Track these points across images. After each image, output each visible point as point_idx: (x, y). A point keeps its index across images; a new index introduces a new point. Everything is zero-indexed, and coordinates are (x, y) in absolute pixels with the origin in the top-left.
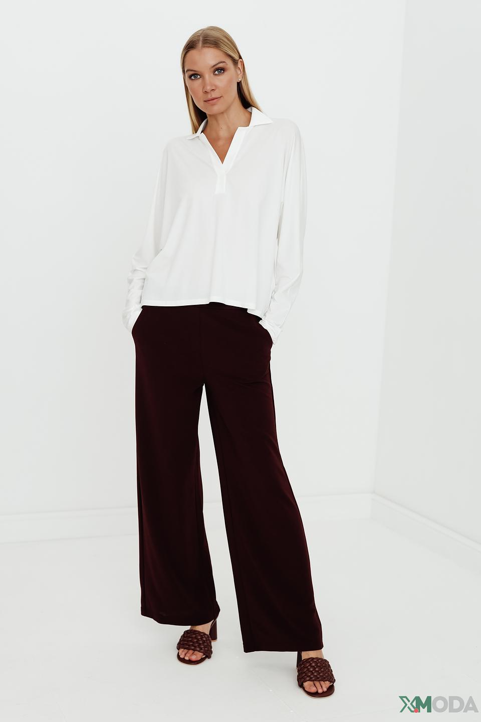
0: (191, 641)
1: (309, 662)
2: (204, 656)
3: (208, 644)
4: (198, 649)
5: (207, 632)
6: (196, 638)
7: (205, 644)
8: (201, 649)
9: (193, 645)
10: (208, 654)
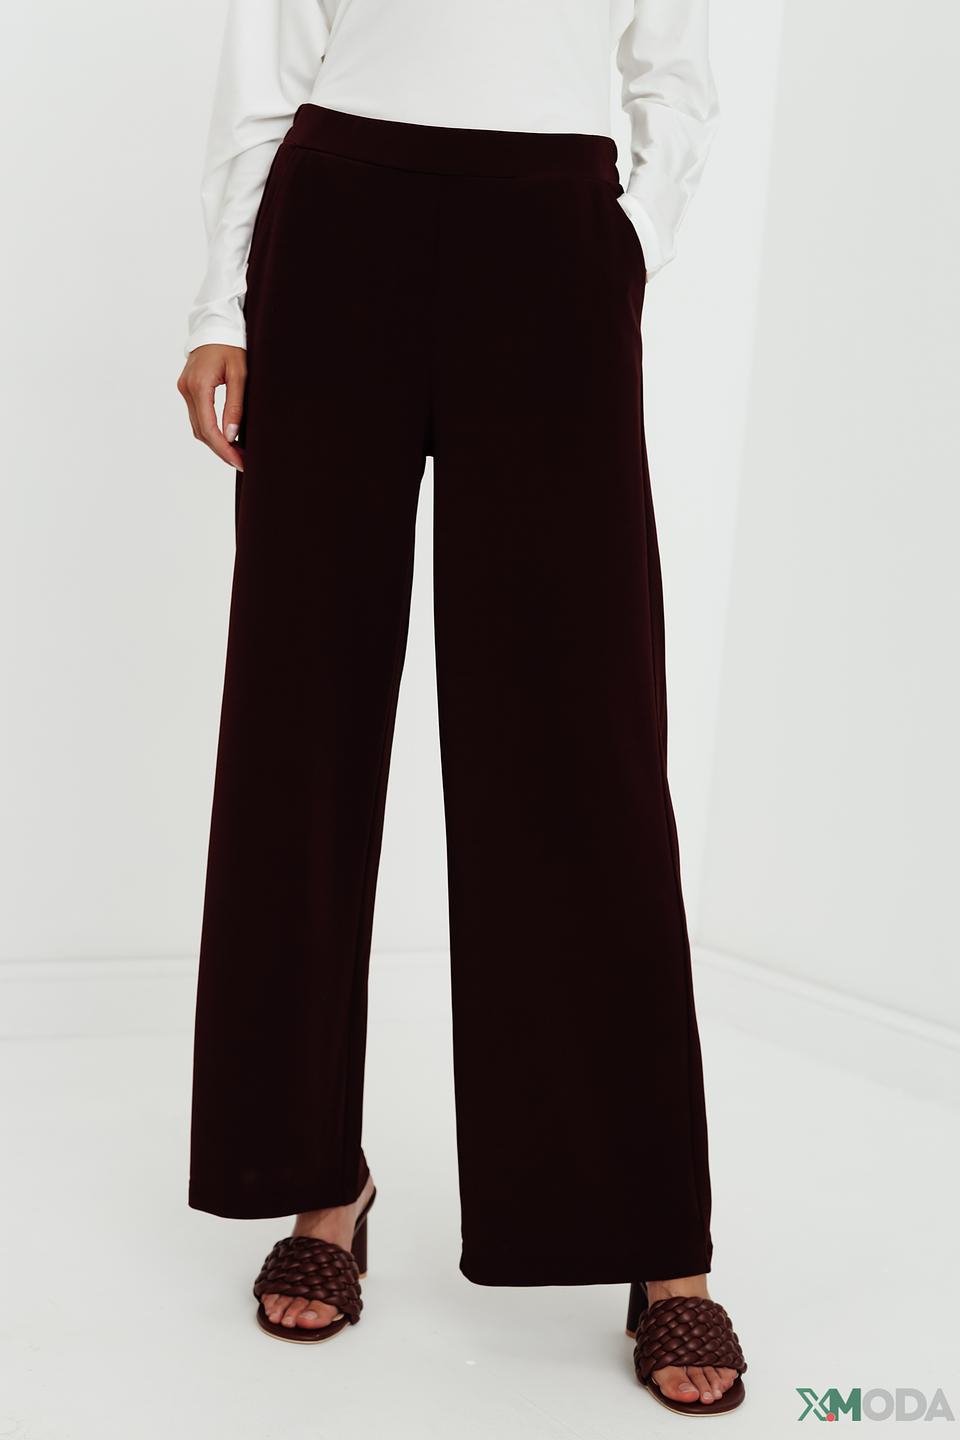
0: (298, 1271)
1: (673, 1310)
2: (340, 1317)
3: (348, 1278)
4: (321, 1294)
5: (346, 1245)
6: (313, 1260)
7: (342, 1279)
8: (330, 1293)
9: (303, 1283)
10: (350, 1311)
